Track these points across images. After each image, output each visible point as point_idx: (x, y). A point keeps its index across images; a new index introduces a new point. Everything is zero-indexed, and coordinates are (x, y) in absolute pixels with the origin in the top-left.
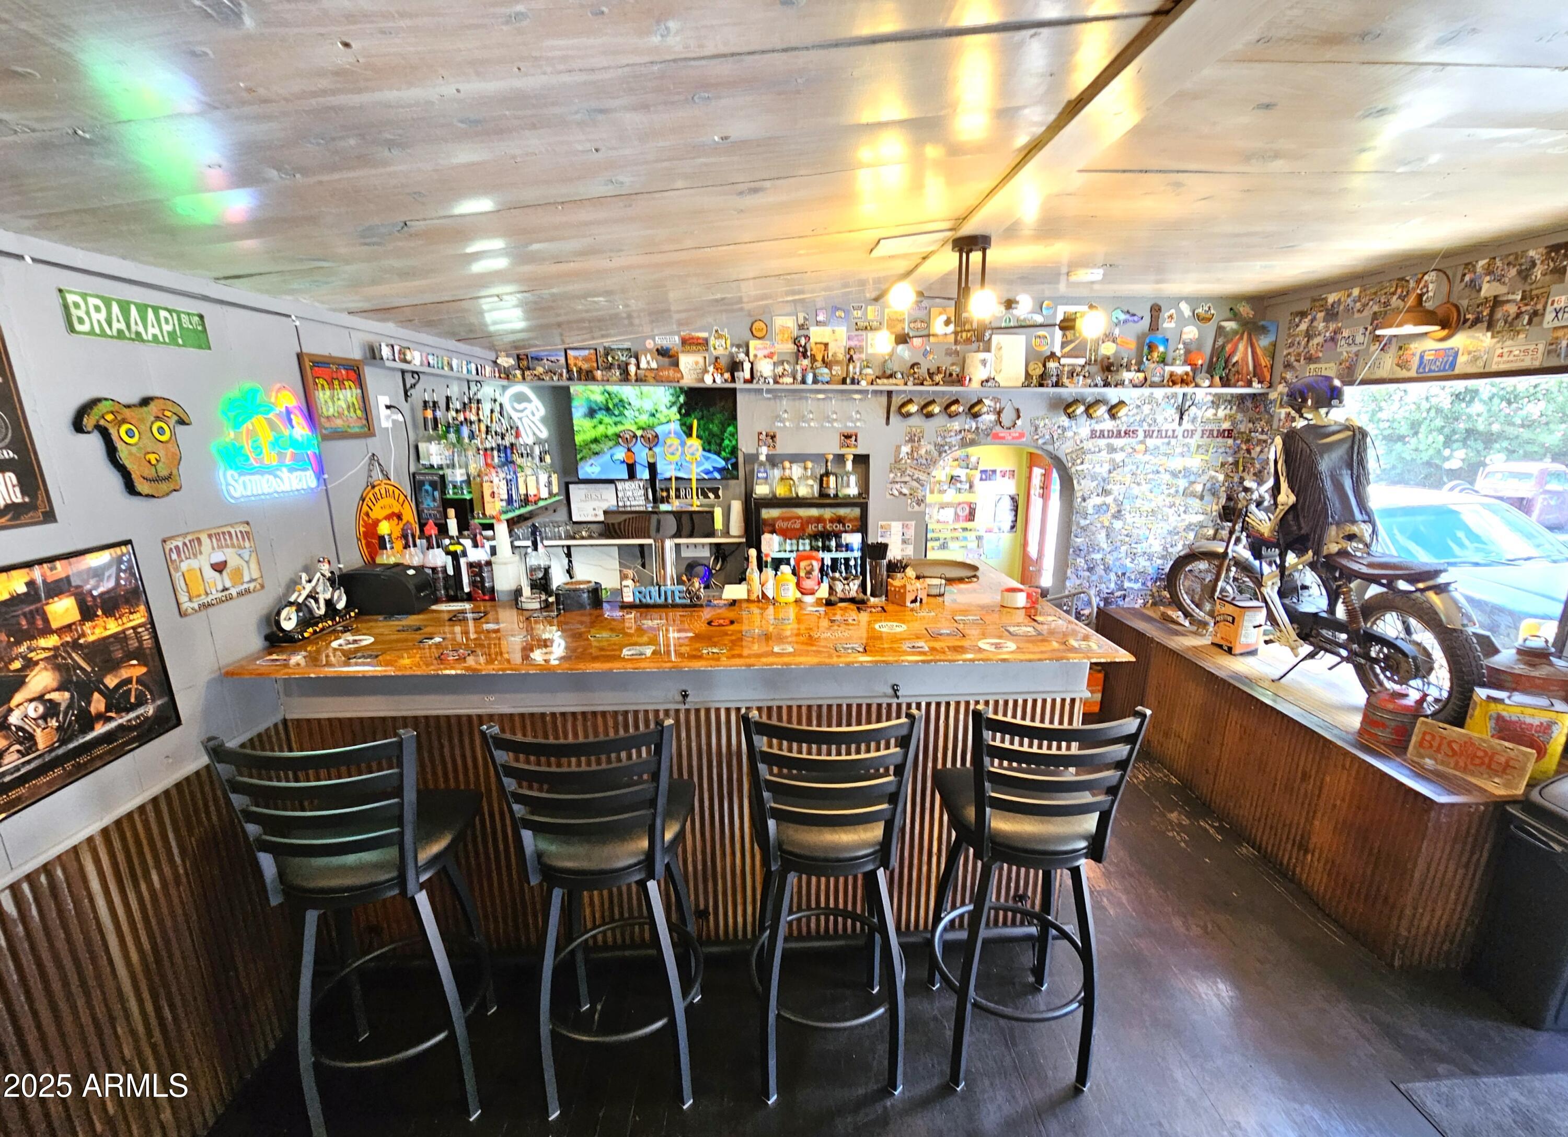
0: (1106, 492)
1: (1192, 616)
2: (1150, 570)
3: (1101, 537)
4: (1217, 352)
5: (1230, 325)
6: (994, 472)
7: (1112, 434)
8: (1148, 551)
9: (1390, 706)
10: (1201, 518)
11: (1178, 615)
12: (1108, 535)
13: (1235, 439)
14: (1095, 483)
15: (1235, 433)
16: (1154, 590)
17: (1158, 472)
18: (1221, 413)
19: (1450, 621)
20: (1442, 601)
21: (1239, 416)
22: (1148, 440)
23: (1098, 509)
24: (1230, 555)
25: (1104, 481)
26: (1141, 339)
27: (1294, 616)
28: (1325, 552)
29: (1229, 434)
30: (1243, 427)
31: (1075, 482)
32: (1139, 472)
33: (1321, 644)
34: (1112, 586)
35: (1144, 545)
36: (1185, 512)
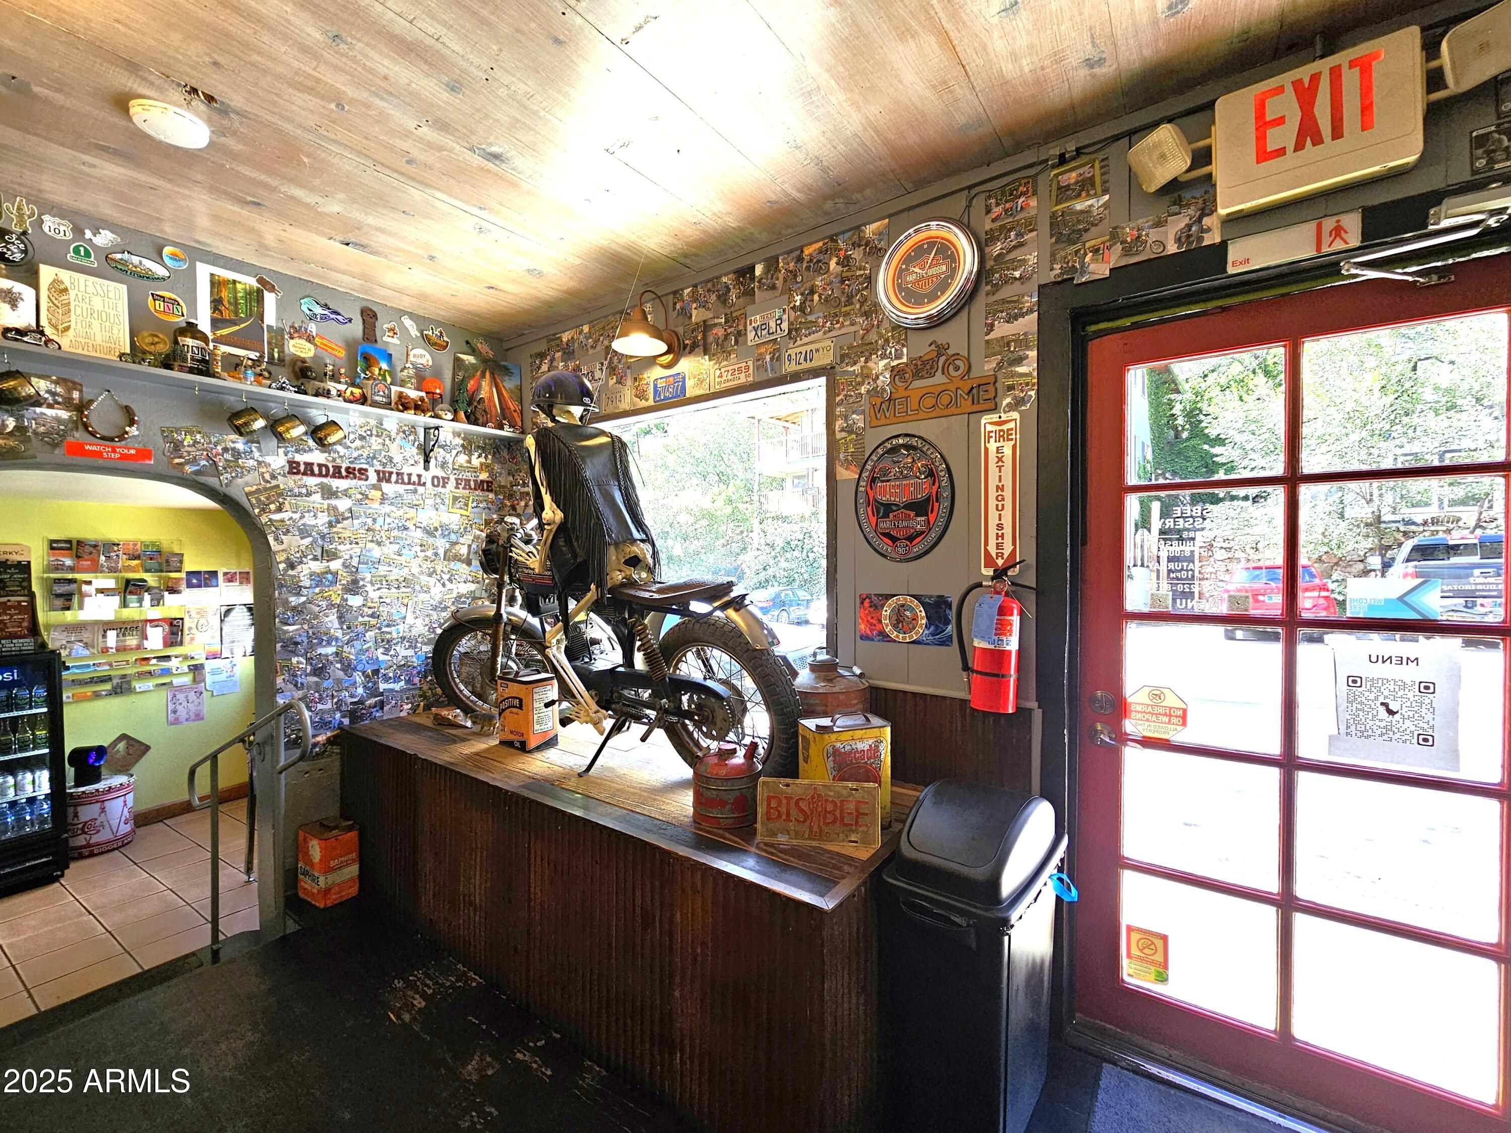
0: (330, 555)
1: (474, 711)
2: (416, 662)
3: (331, 620)
4: (458, 387)
5: (469, 359)
6: (214, 574)
7: (324, 471)
8: (407, 635)
9: (723, 772)
10: (472, 587)
11: (455, 714)
12: (341, 618)
13: (496, 494)
14: (308, 541)
15: (495, 485)
16: (425, 687)
17: (406, 529)
18: (476, 461)
19: (756, 640)
20: (743, 619)
21: (497, 467)
22: (384, 485)
23: (318, 579)
24: (505, 616)
25: (323, 537)
26: (350, 345)
27: (591, 680)
28: (609, 585)
29: (486, 486)
30: (504, 480)
31: (271, 538)
32: (377, 527)
33: (626, 709)
34: (360, 690)
35: (401, 627)
36: (450, 580)
